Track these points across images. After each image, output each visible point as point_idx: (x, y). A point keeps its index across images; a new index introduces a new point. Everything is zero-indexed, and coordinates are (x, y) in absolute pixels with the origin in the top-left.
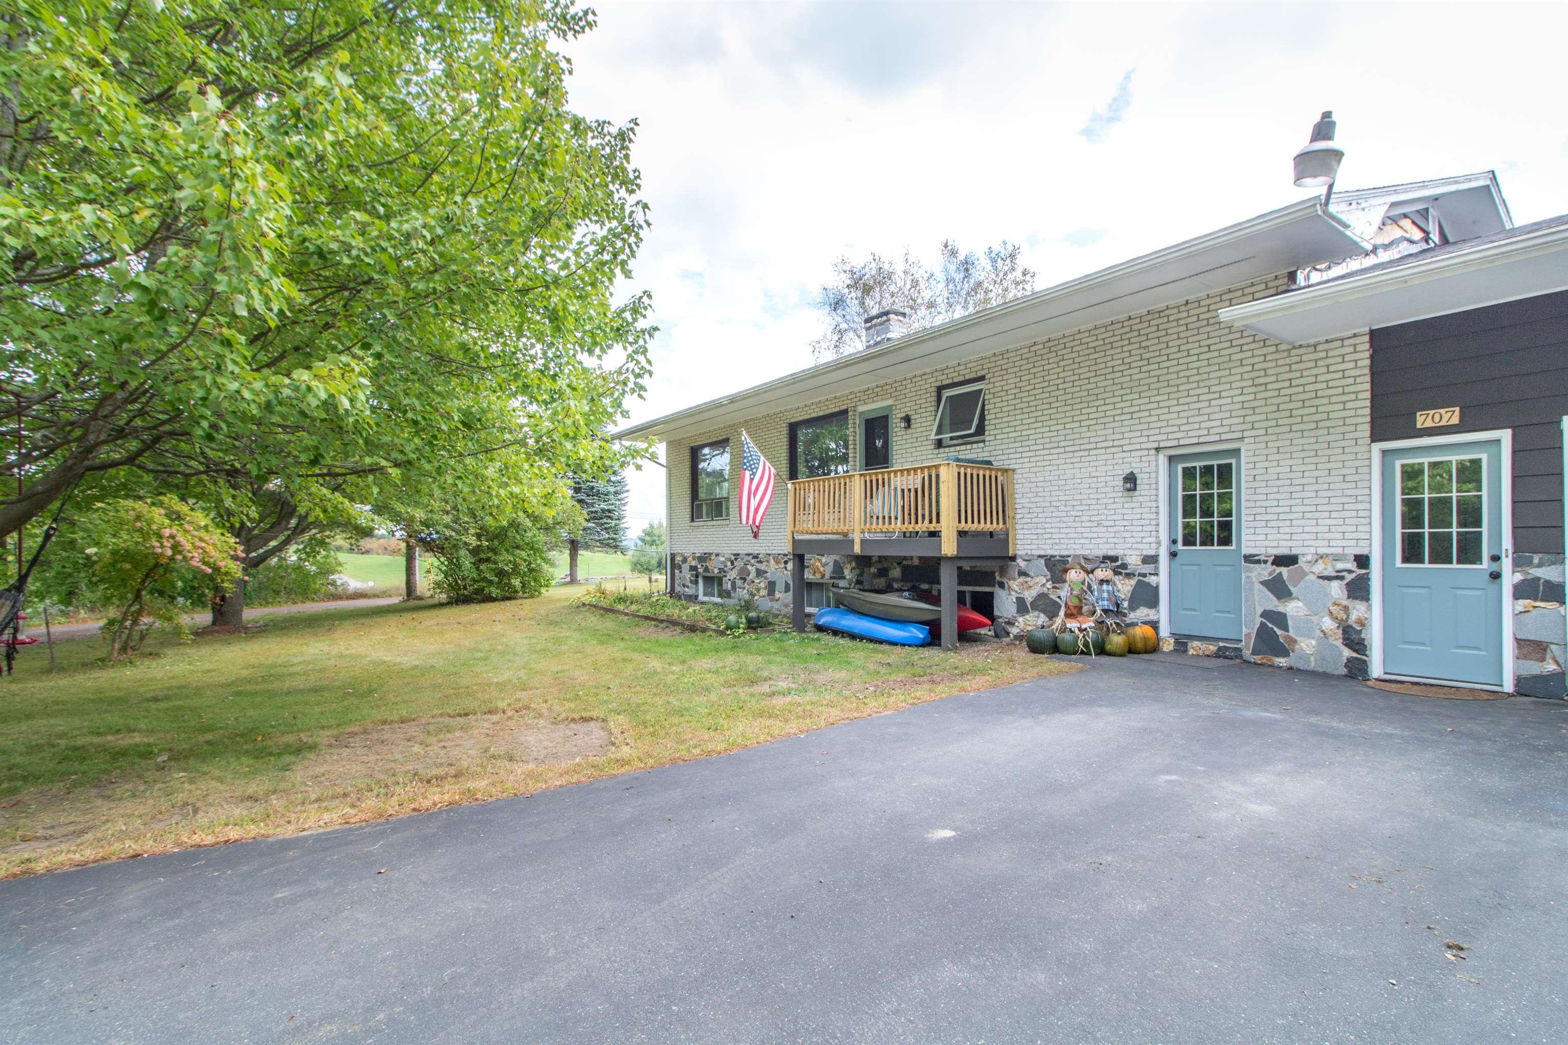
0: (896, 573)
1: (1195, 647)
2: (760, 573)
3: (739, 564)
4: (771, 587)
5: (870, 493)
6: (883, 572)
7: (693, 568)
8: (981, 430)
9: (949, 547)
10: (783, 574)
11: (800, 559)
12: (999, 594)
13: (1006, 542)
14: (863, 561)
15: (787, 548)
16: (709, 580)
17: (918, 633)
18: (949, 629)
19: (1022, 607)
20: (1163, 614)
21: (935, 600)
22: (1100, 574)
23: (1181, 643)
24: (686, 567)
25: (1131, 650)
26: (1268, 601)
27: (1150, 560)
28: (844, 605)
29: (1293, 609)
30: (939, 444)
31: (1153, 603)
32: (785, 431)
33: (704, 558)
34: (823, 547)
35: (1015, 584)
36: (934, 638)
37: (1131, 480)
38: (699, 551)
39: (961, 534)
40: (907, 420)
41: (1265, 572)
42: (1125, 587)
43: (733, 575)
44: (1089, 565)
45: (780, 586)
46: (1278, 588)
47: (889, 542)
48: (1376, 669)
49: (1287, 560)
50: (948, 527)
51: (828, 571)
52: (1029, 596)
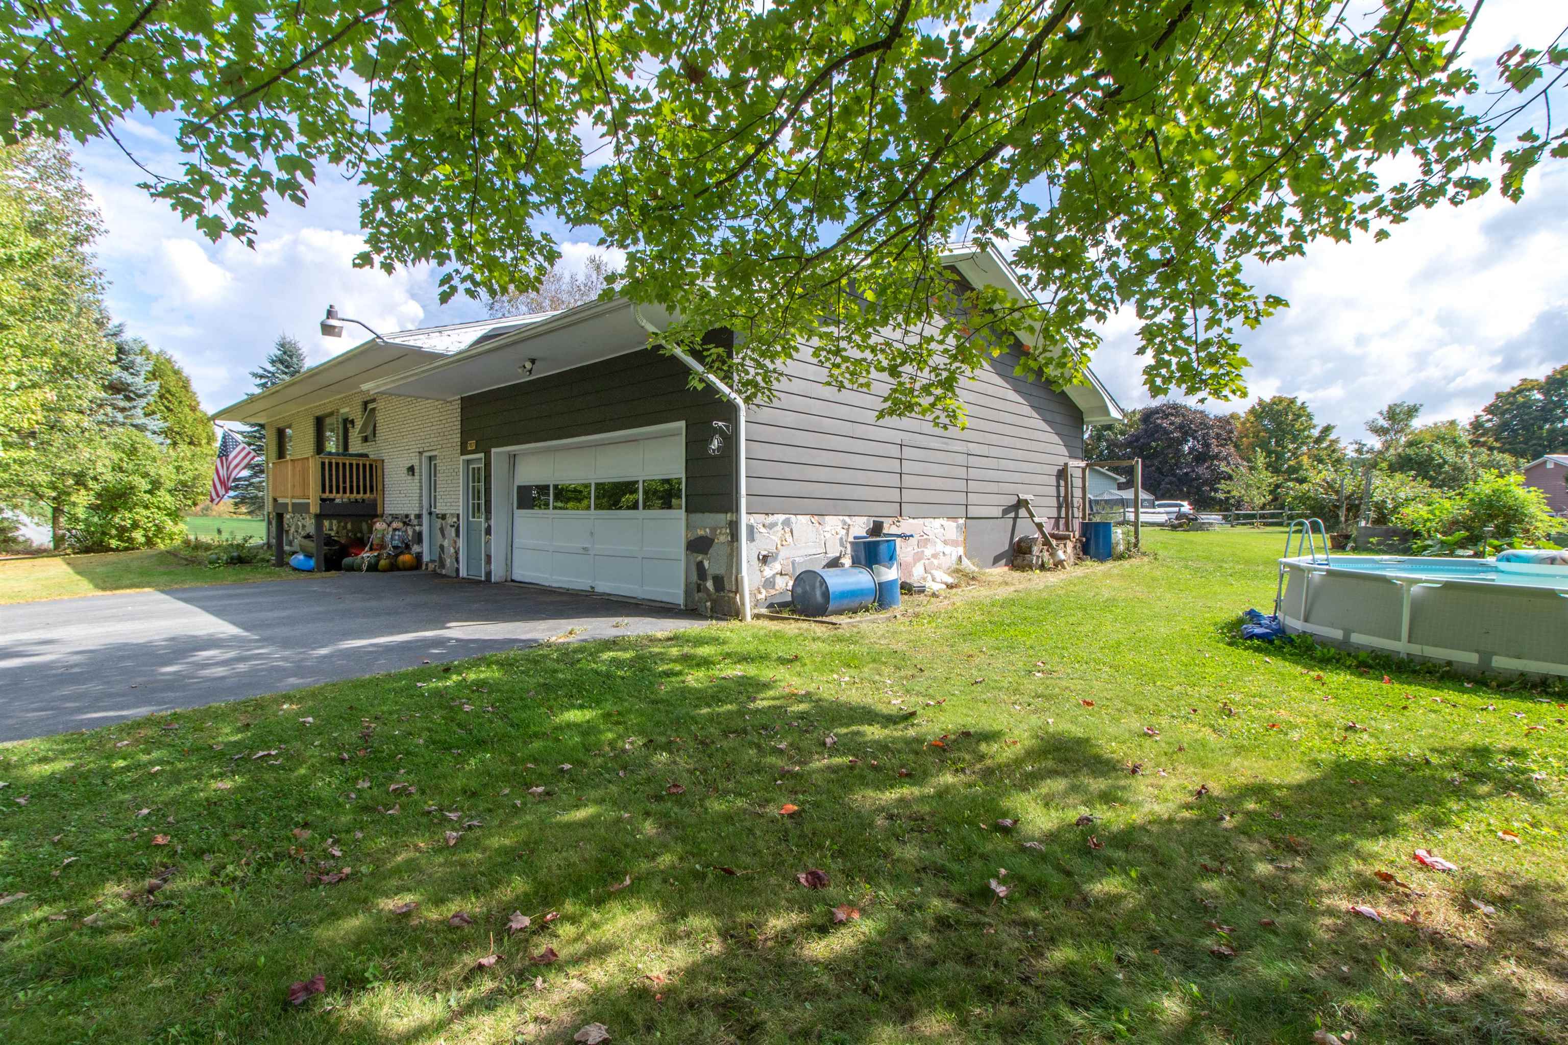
5: (292, 470)
8: (374, 432)
37: (411, 470)
40: (353, 423)
49: (444, 516)
50: (313, 496)
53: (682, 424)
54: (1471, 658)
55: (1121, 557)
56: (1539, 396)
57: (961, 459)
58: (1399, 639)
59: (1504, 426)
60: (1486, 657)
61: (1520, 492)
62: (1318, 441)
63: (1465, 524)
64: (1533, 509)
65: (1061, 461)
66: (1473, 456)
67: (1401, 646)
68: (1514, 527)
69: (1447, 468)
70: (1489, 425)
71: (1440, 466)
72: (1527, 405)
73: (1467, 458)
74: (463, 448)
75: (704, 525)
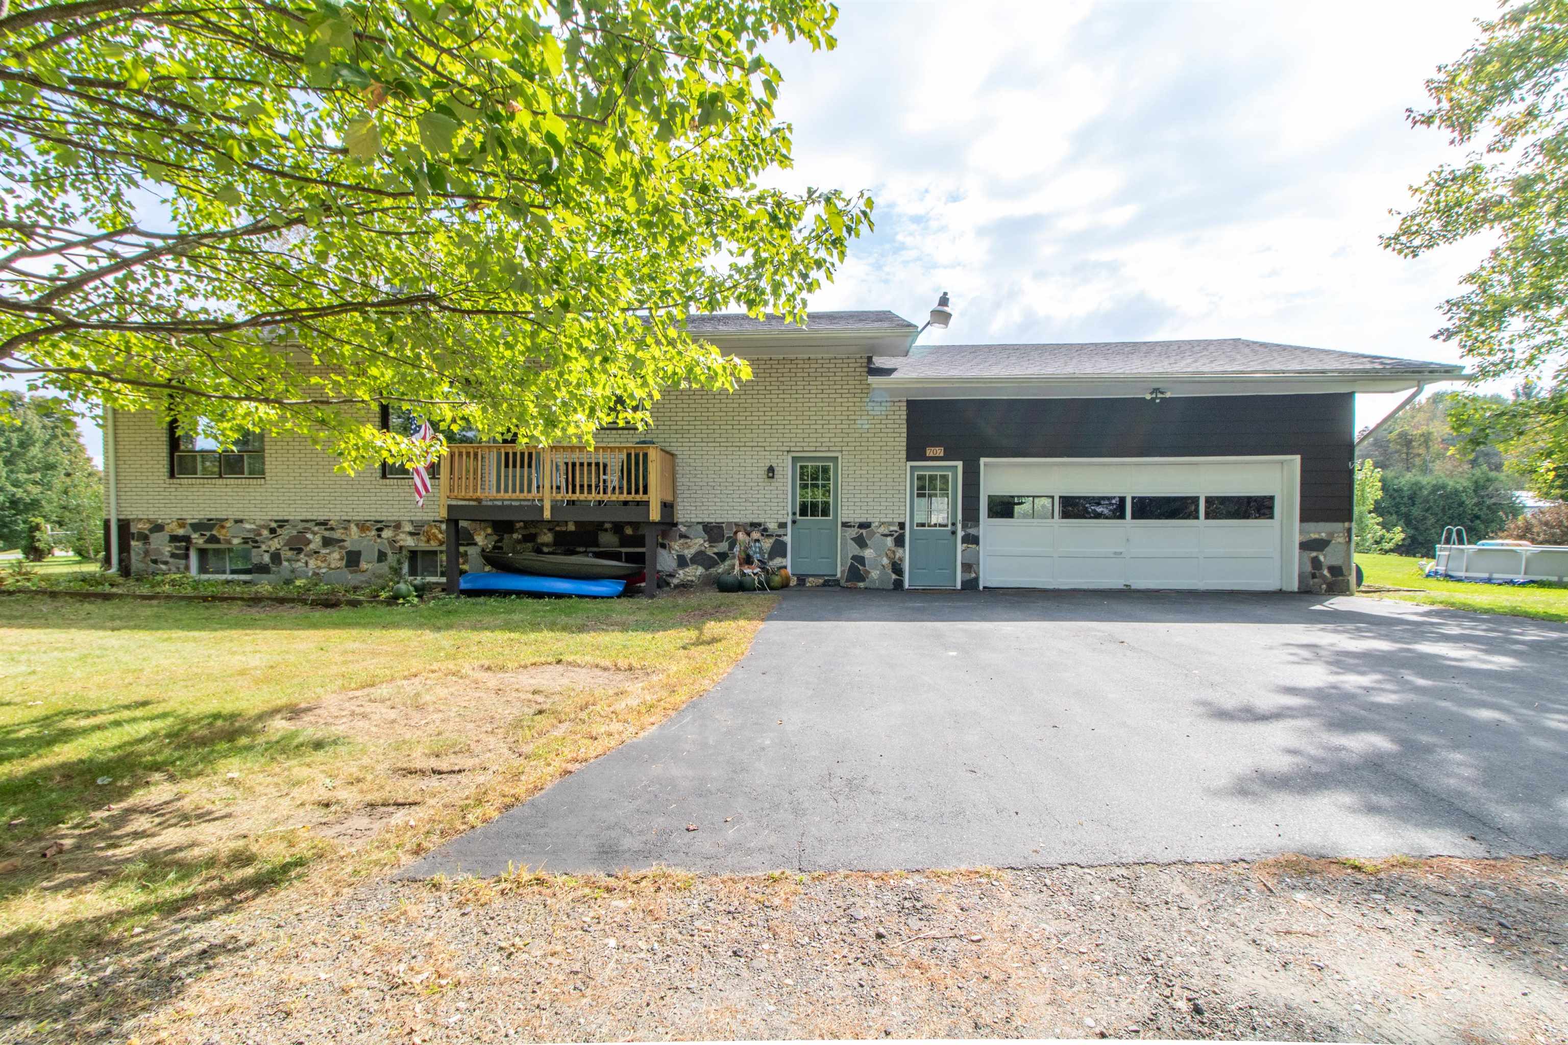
1: (810, 581)
2: (329, 542)
3: (283, 532)
7: (178, 538)
10: (375, 542)
12: (662, 553)
13: (672, 511)
14: (503, 528)
15: (444, 514)
16: (211, 553)
17: (617, 587)
19: (682, 562)
20: (788, 561)
22: (755, 535)
23: (802, 580)
24: (159, 538)
26: (854, 550)
27: (782, 526)
28: (506, 568)
29: (868, 553)
31: (783, 554)
33: (208, 525)
35: (676, 545)
37: (771, 470)
38: (198, 516)
41: (853, 532)
43: (273, 545)
45: (369, 556)
46: (861, 542)
48: (906, 586)
49: (864, 526)
52: (689, 553)
53: (1298, 457)
74: (915, 451)
75: (1319, 531)
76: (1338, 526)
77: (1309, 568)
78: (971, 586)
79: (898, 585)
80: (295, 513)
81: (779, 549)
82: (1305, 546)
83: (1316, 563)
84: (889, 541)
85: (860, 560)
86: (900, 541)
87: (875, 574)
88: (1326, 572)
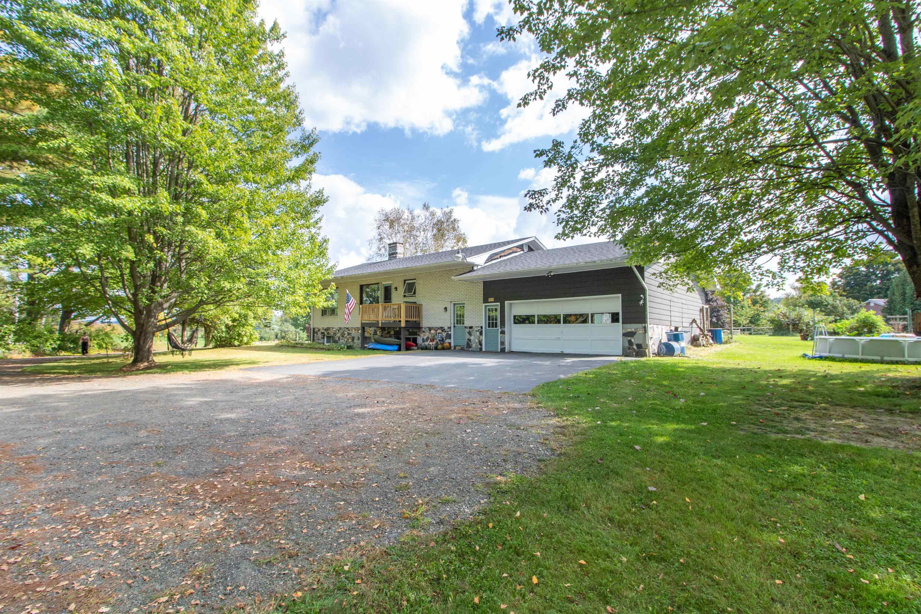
0: (392, 333)
1: (457, 348)
2: (349, 334)
3: (341, 331)
4: (353, 339)
5: (385, 309)
6: (389, 333)
7: (323, 333)
8: (415, 293)
9: (403, 324)
10: (357, 334)
11: (363, 328)
12: (418, 337)
13: (419, 324)
14: (383, 329)
15: (359, 326)
16: (329, 338)
17: (396, 347)
18: (403, 346)
19: (424, 341)
20: (452, 341)
21: (400, 339)
22: (439, 331)
23: (455, 347)
24: (319, 333)
25: (443, 349)
26: (468, 336)
27: (450, 328)
28: (377, 342)
29: (472, 338)
30: (405, 296)
31: (450, 338)
32: (359, 288)
33: (327, 329)
34: (370, 325)
35: (422, 335)
36: (399, 350)
37: (446, 308)
38: (325, 327)
39: (406, 321)
40: (396, 288)
41: (467, 330)
42: (444, 334)
43: (339, 335)
44: (436, 329)
45: (356, 338)
46: (470, 333)
47: (389, 323)
48: (484, 349)
49: (471, 328)
50: (403, 319)
51: (372, 333)
52: (425, 338)
53: (620, 295)
54: (879, 358)
55: (726, 343)
56: (863, 269)
57: (680, 305)
58: (858, 354)
59: (848, 284)
60: (882, 357)
61: (874, 317)
62: (755, 291)
63: (857, 329)
64: (879, 323)
65: (701, 305)
66: (840, 301)
67: (860, 357)
68: (874, 330)
69: (829, 307)
70: (839, 283)
71: (826, 305)
72: (857, 274)
73: (838, 302)
74: (485, 301)
75: (631, 328)
76: (640, 326)
77: (627, 345)
78: (503, 351)
79: (481, 349)
80: (343, 326)
81: (449, 336)
82: (625, 335)
83: (630, 343)
84: (478, 333)
85: (469, 340)
86: (481, 333)
87: (474, 345)
88: (635, 347)
